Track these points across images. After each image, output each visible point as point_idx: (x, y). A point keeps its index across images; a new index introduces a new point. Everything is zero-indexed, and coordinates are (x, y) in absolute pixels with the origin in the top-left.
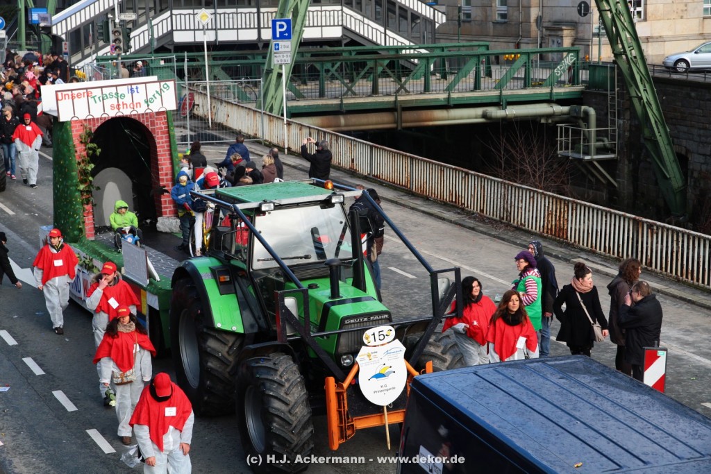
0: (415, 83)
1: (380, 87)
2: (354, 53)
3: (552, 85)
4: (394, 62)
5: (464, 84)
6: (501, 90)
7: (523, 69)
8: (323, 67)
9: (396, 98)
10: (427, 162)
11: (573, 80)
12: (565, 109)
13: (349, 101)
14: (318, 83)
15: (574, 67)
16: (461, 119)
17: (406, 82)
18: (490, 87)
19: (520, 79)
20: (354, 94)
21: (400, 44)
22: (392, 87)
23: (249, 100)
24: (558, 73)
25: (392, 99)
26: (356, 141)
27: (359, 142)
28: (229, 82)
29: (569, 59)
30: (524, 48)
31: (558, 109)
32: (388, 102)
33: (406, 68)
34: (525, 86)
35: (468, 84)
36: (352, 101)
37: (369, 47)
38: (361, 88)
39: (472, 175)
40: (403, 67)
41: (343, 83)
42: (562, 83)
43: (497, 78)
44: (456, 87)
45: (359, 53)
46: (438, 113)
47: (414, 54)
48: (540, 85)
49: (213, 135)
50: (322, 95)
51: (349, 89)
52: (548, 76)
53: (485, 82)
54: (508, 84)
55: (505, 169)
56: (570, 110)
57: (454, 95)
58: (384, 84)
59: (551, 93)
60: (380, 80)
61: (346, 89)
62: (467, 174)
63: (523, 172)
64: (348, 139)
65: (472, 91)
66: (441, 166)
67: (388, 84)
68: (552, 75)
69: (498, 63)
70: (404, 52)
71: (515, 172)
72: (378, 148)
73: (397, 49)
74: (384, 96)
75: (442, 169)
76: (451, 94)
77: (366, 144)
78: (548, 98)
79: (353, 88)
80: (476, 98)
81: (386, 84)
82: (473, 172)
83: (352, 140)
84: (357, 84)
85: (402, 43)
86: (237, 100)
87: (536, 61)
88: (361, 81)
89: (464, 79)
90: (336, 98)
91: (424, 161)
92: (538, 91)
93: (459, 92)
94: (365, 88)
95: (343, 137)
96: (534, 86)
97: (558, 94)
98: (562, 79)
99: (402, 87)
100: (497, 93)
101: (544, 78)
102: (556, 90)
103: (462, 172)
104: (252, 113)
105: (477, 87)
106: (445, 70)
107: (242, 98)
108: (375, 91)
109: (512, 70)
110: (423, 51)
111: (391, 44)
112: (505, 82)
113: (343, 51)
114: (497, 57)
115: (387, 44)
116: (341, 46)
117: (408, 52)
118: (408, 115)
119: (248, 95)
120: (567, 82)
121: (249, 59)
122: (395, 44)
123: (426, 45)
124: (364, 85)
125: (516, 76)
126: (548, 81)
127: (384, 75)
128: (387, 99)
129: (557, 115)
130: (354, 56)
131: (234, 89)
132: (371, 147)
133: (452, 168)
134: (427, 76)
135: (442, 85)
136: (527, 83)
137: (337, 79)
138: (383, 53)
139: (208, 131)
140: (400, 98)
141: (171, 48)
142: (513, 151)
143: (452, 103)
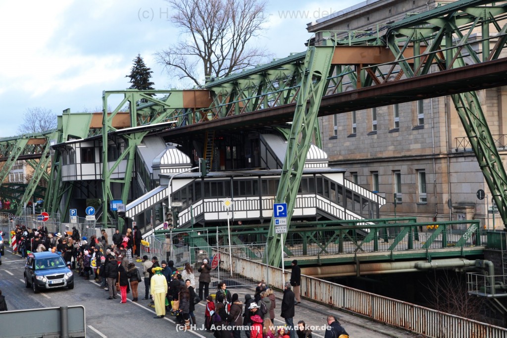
0: (368, 244)
1: (344, 248)
2: (324, 225)
3: (462, 246)
4: (351, 231)
5: (401, 245)
6: (427, 250)
7: (442, 235)
8: (305, 235)
9: (355, 255)
10: (383, 298)
11: (476, 243)
12: (472, 262)
13: (324, 257)
14: (302, 245)
15: (476, 233)
16: (400, 269)
17: (361, 244)
18: (419, 247)
19: (440, 241)
20: (327, 252)
21: (355, 219)
22: (352, 247)
23: (256, 258)
24: (465, 238)
25: (353, 255)
26: (333, 285)
27: (335, 285)
28: (243, 246)
29: (472, 229)
30: (439, 220)
31: (467, 262)
32: (350, 258)
33: (360, 235)
34: (443, 246)
35: (404, 245)
36: (326, 257)
37: (334, 221)
38: (332, 248)
39: (416, 307)
40: (358, 234)
41: (319, 245)
42: (468, 245)
43: (424, 241)
44: (396, 247)
45: (328, 225)
46: (384, 265)
47: (365, 225)
48: (453, 246)
49: (234, 282)
50: (305, 253)
51: (323, 250)
52: (459, 239)
53: (415, 244)
54: (432, 245)
55: (439, 304)
56: (476, 263)
57: (395, 253)
58: (347, 245)
59: (462, 251)
60: (344, 243)
61: (321, 249)
62: (412, 307)
63: (452, 306)
64: (327, 283)
65: (406, 250)
66: (394, 301)
67: (350, 245)
68: (462, 239)
69: (422, 231)
70: (358, 224)
71: (447, 306)
72: (348, 289)
73: (354, 222)
74: (347, 254)
75: (394, 303)
76: (393, 252)
77: (340, 286)
78: (459, 255)
79: (326, 249)
80: (410, 255)
81: (348, 246)
82: (416, 306)
83: (330, 284)
84: (329, 246)
85: (356, 218)
86: (248, 257)
87: (450, 230)
88: (331, 244)
89: (401, 242)
90: (314, 255)
91: (381, 298)
92: (452, 249)
93: (398, 251)
94: (334, 248)
95: (324, 282)
96: (449, 246)
97: (466, 252)
98: (469, 241)
99: (359, 247)
100: (424, 251)
101: (457, 241)
102: (465, 249)
103: (409, 305)
104: (260, 267)
105: (410, 247)
106: (387, 236)
107: (252, 256)
108: (341, 250)
109: (434, 236)
110: (371, 223)
111: (349, 219)
112: (429, 244)
113: (318, 224)
114: (421, 227)
115: (347, 219)
116: (316, 220)
117: (361, 224)
118: (363, 266)
119: (256, 255)
120: (472, 244)
121: (255, 230)
122: (352, 219)
123: (372, 219)
124: (332, 247)
125: (437, 239)
126: (459, 242)
127: (346, 239)
128: (349, 256)
129: (467, 266)
130: (325, 228)
131: (246, 250)
132: (344, 288)
133: (401, 302)
134: (375, 240)
135: (386, 246)
136: (444, 244)
137: (315, 243)
138: (344, 225)
139: (231, 279)
140: (358, 255)
141: (203, 224)
142: (444, 291)
143: (394, 258)
